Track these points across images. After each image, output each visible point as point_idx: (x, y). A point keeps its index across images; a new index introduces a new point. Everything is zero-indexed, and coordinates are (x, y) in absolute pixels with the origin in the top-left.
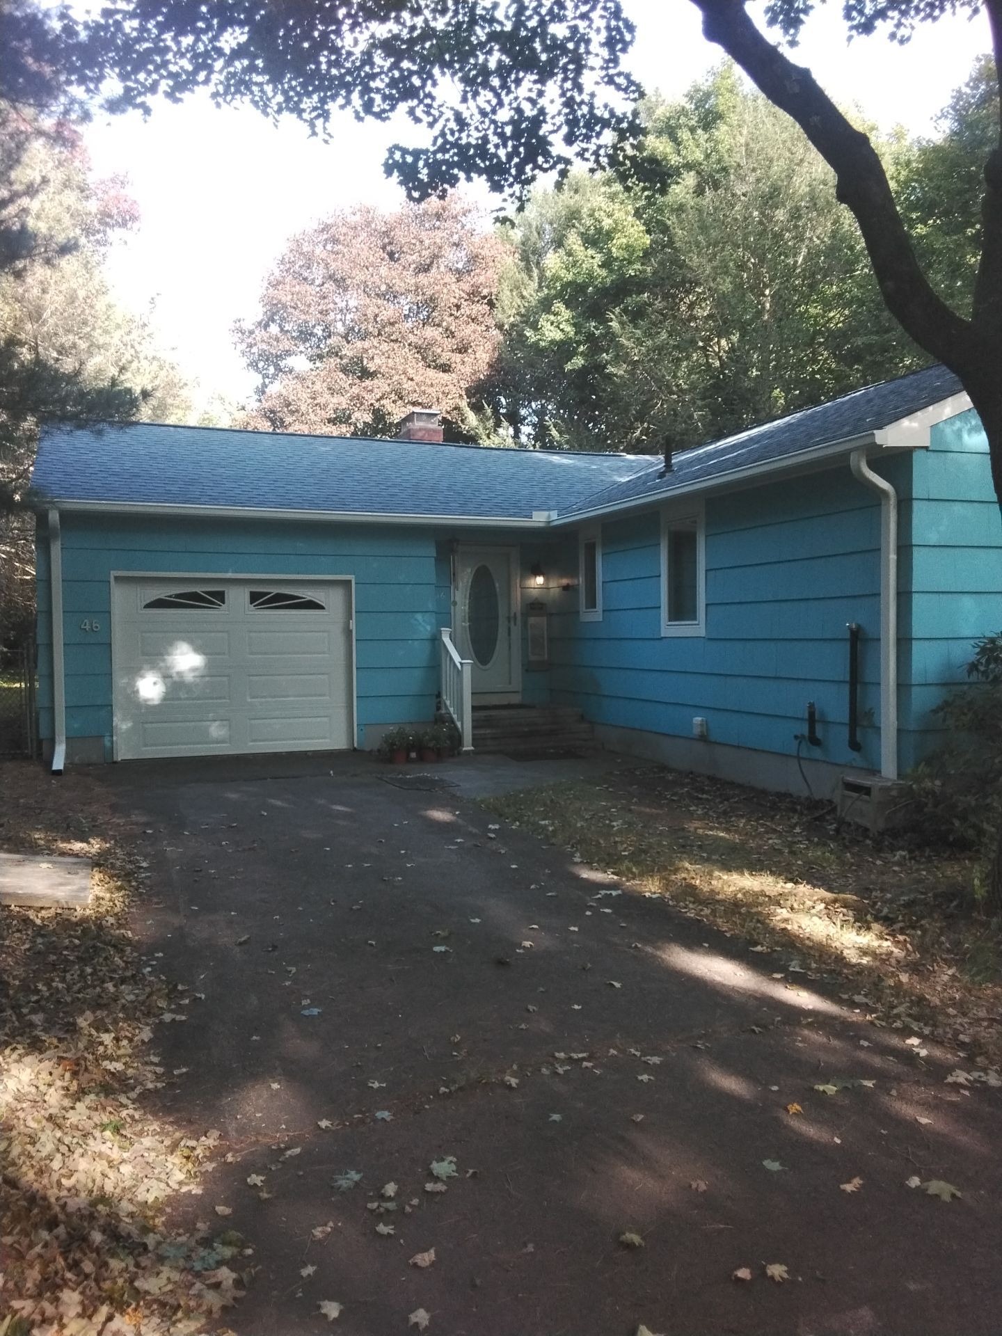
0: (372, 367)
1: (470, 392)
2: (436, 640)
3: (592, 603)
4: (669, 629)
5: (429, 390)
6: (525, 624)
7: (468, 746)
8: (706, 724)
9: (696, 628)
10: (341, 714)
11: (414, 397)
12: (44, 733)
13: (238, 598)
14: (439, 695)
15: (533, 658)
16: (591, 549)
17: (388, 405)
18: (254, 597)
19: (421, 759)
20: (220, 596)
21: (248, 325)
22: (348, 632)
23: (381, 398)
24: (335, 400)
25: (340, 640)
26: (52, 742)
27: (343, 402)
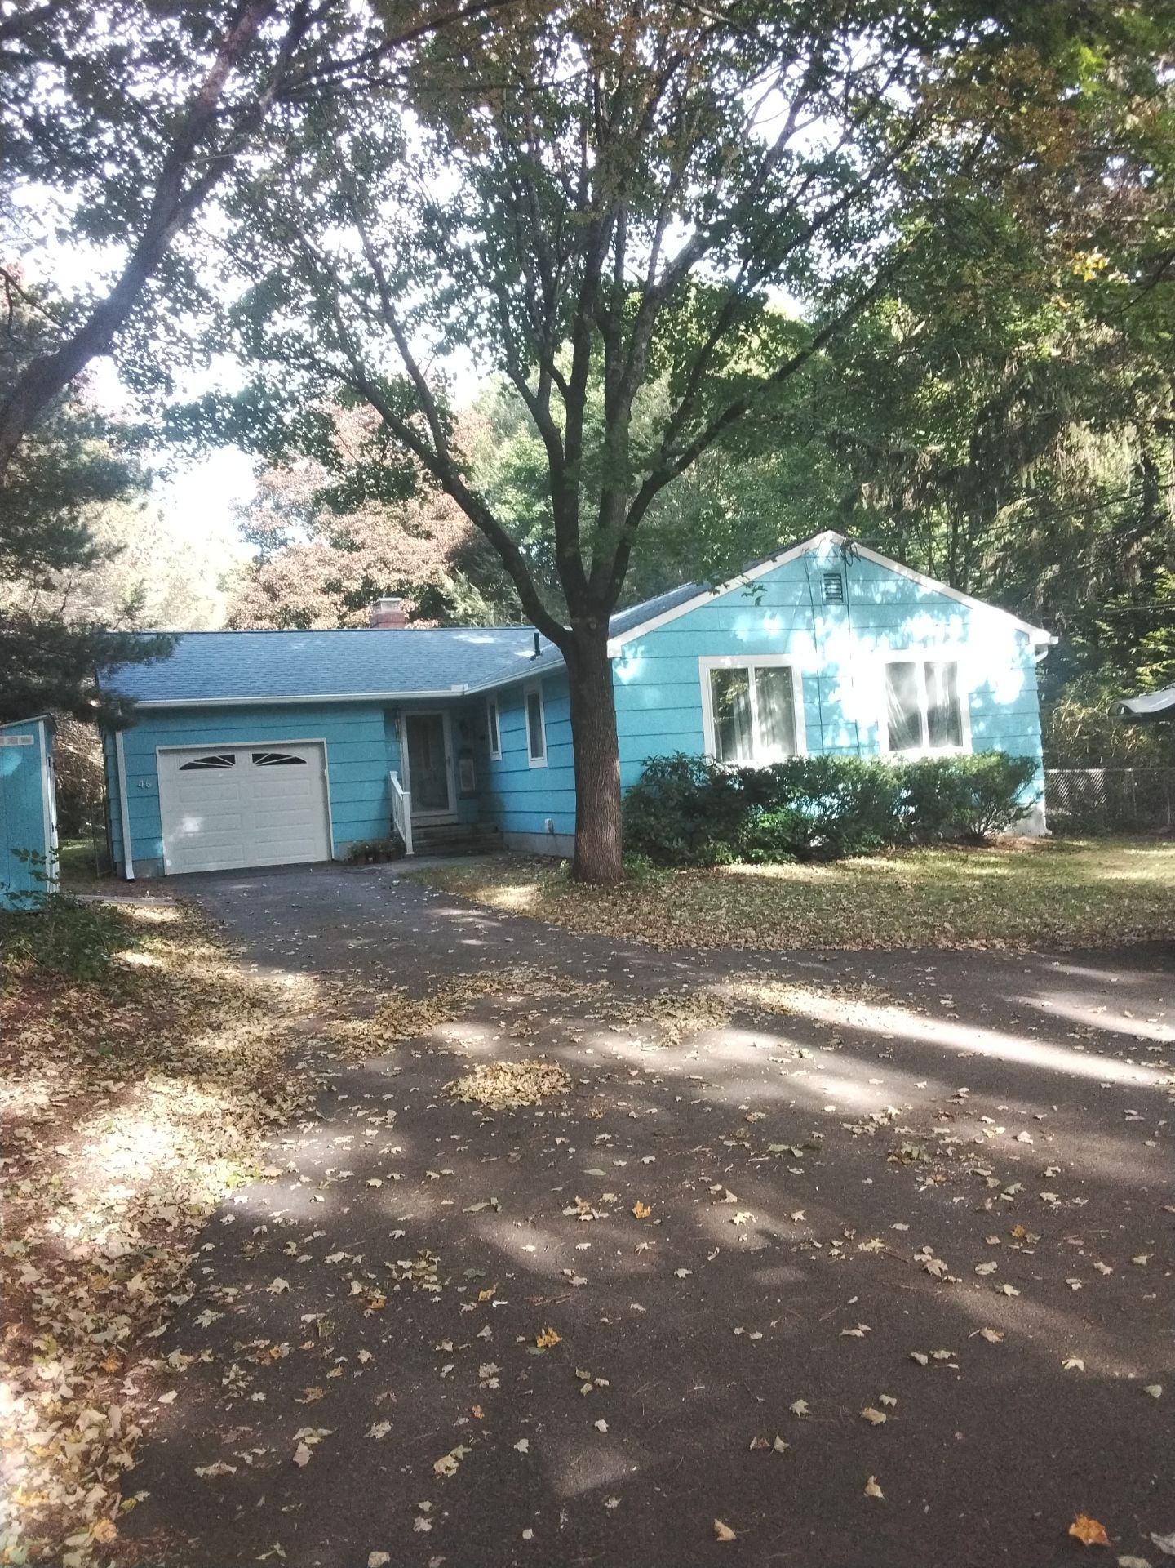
0: (358, 540)
1: (450, 557)
2: (387, 780)
3: (496, 748)
4: (534, 763)
5: (410, 558)
6: (457, 764)
7: (410, 852)
8: (551, 823)
9: (541, 762)
10: (323, 835)
11: (397, 565)
12: (117, 859)
13: (244, 759)
14: (392, 820)
15: (464, 789)
16: (493, 708)
17: (374, 573)
18: (256, 758)
19: (375, 862)
20: (232, 759)
21: (245, 502)
22: (324, 778)
23: (369, 566)
24: (325, 571)
25: (318, 784)
26: (123, 864)
27: (332, 573)
